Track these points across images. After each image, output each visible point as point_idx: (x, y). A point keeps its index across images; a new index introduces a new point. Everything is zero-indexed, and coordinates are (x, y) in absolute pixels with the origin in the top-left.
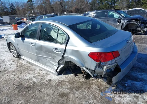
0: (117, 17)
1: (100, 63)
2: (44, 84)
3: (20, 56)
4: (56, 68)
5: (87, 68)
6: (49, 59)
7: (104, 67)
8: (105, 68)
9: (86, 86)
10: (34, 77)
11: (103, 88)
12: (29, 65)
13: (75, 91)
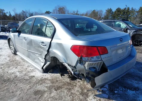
0: (124, 27)
1: (81, 58)
2: (25, 79)
3: (16, 52)
4: (43, 64)
5: (69, 65)
6: (37, 55)
7: (86, 63)
8: (86, 65)
9: (68, 87)
10: (19, 72)
11: (86, 91)
12: (21, 61)
13: (54, 90)
